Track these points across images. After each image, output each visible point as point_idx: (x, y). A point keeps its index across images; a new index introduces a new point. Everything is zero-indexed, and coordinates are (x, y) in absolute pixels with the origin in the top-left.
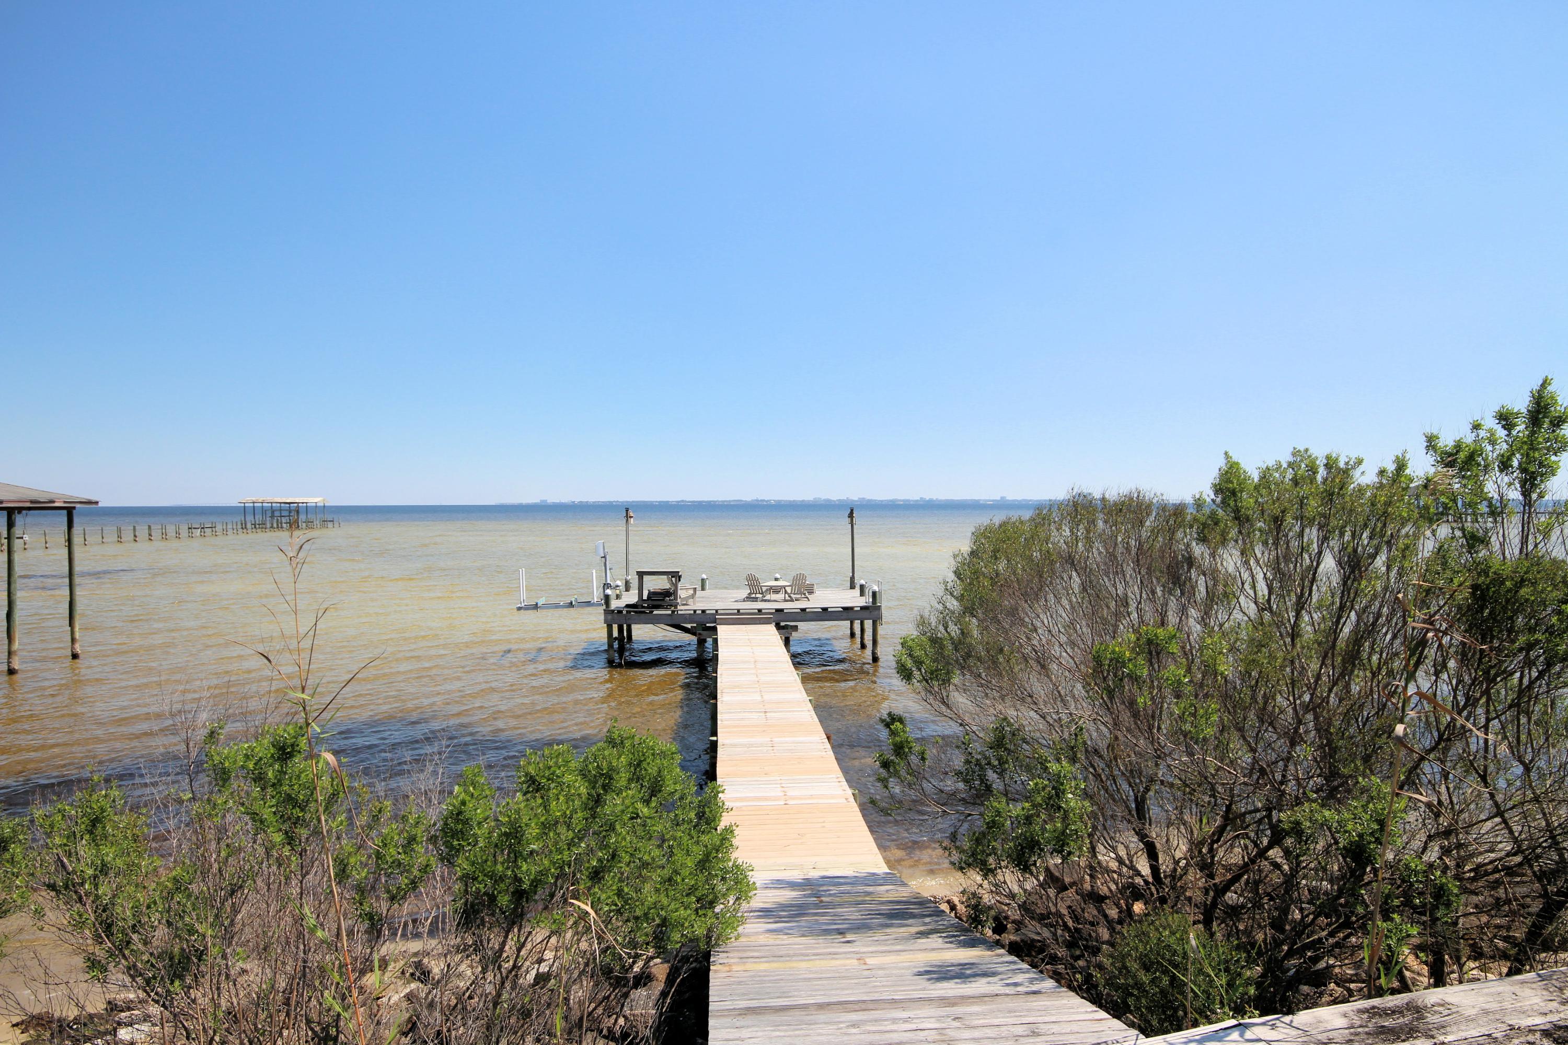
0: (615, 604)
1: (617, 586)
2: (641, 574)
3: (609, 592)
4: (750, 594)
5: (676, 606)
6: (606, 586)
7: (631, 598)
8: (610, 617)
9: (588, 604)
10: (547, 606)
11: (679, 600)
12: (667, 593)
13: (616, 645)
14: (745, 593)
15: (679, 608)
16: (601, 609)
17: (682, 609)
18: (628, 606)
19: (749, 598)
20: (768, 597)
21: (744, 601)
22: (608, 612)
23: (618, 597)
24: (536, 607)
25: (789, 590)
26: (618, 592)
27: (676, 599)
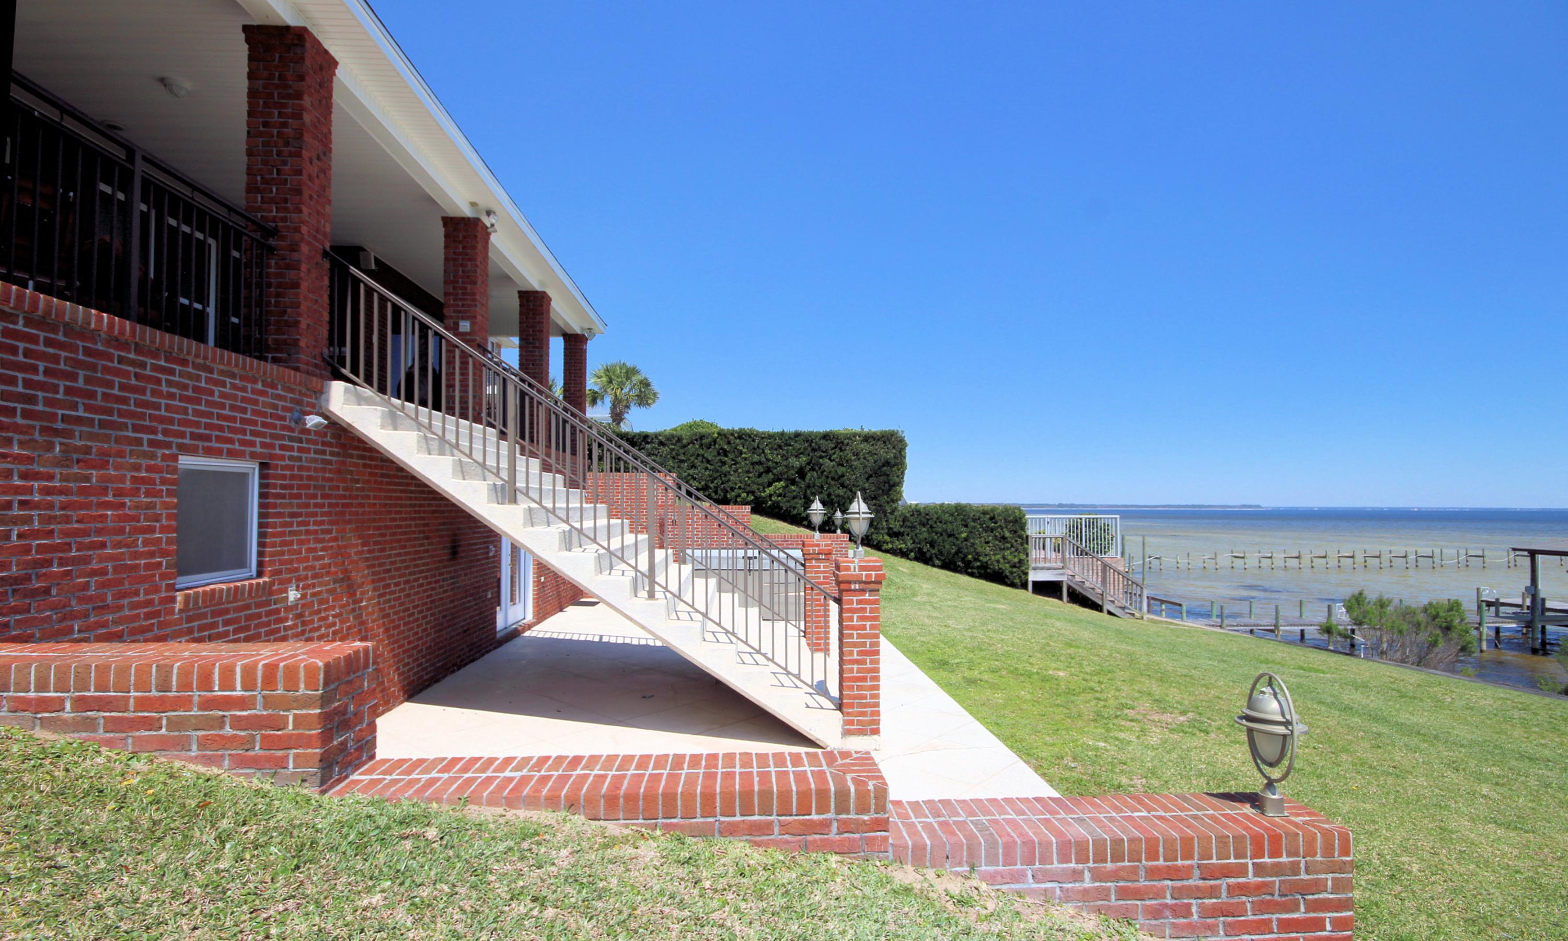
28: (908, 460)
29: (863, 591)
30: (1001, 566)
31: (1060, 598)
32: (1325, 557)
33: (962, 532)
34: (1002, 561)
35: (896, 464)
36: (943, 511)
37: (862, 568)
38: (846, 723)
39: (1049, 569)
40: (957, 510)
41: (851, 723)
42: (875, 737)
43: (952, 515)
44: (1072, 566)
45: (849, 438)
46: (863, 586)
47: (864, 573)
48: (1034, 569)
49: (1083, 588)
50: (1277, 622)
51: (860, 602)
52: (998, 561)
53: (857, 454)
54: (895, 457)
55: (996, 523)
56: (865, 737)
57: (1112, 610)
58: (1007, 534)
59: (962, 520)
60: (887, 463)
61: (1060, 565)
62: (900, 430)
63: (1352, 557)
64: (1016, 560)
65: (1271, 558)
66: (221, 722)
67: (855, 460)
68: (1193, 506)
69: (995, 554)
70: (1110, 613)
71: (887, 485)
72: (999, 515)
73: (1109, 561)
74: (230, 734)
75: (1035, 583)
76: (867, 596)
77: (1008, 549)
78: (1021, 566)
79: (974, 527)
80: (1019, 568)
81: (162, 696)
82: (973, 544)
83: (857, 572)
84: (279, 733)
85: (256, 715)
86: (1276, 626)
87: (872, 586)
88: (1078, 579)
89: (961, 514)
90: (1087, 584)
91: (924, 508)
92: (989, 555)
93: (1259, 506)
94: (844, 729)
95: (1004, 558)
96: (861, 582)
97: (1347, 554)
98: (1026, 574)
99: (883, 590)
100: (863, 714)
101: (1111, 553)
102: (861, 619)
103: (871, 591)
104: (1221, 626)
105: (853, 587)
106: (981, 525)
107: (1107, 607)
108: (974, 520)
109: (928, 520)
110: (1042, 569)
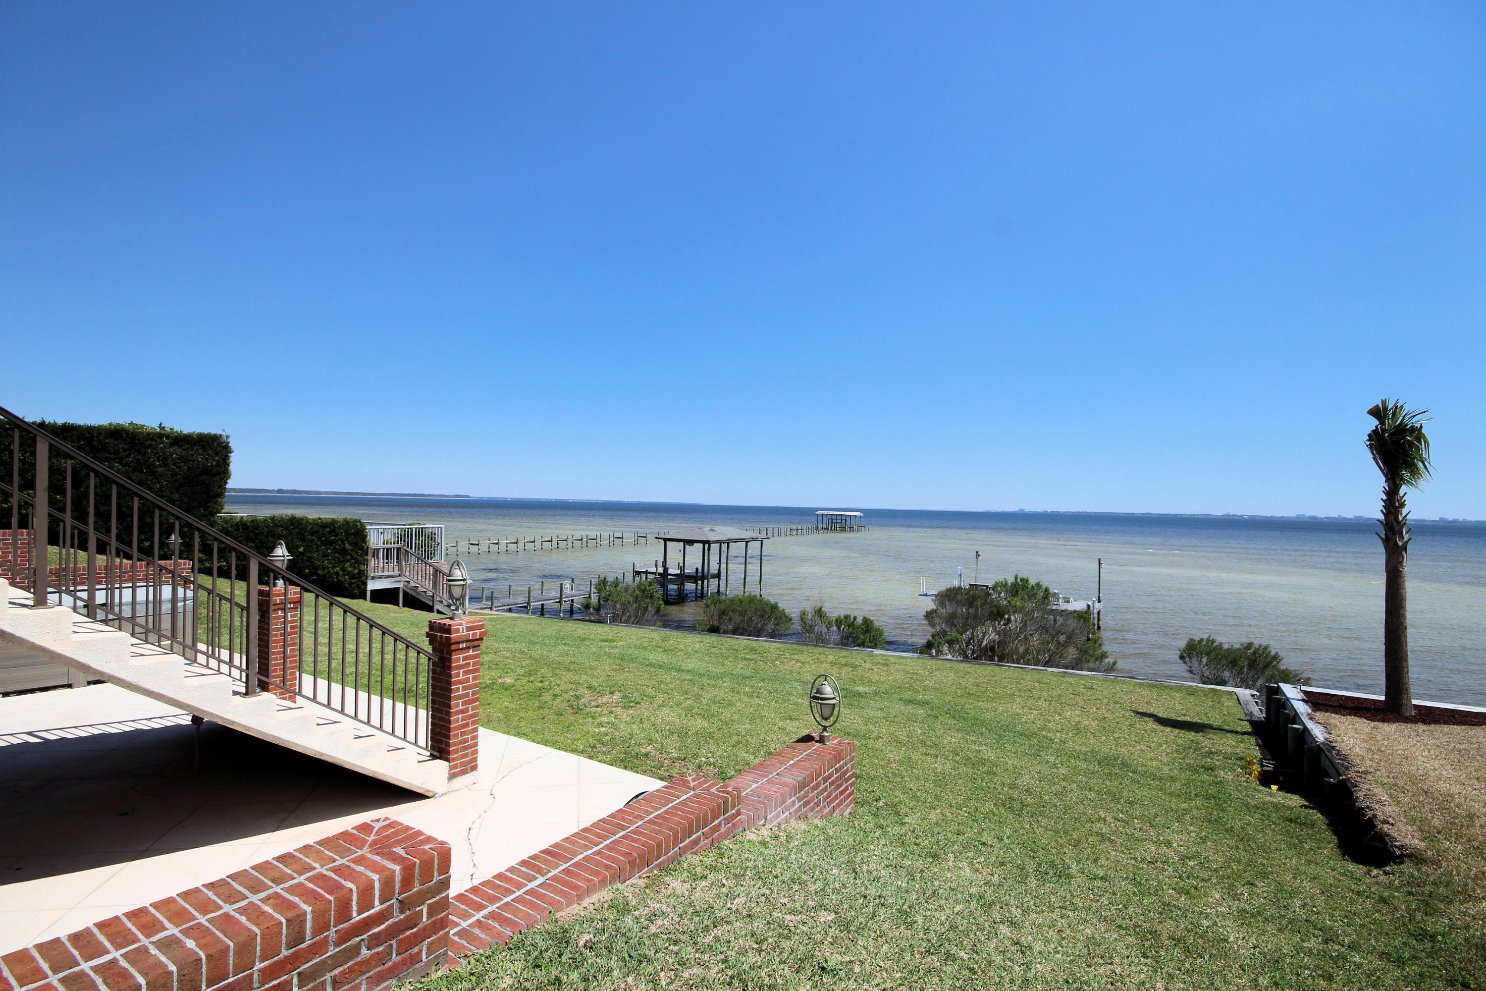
24: (927, 595)
28: (232, 468)
29: (468, 648)
30: (340, 578)
31: (397, 604)
32: (534, 542)
33: (299, 547)
34: (341, 573)
35: (219, 473)
36: (276, 525)
37: (469, 629)
38: (451, 768)
39: (387, 577)
40: (292, 524)
41: (455, 767)
42: (474, 772)
43: (286, 528)
44: (408, 574)
45: (153, 439)
46: (469, 644)
47: (471, 633)
48: (373, 578)
49: (416, 592)
50: (529, 600)
51: (465, 658)
52: (337, 574)
53: (164, 460)
54: (217, 465)
55: (336, 536)
56: (467, 775)
57: (441, 609)
58: (348, 547)
59: (299, 533)
60: (207, 471)
61: (397, 573)
62: (224, 434)
63: (551, 541)
64: (356, 571)
65: (497, 544)
66: (357, 949)
67: (160, 466)
68: (415, 495)
69: (333, 568)
70: (439, 612)
71: (205, 496)
72: (340, 528)
73: (438, 565)
74: (368, 956)
75: (373, 592)
76: (471, 652)
77: (348, 561)
78: (361, 578)
79: (312, 541)
80: (358, 578)
81: (295, 952)
82: (310, 558)
83: (465, 633)
84: (415, 930)
85: (396, 923)
86: (528, 603)
87: (476, 643)
88: (413, 584)
89: (297, 528)
90: (421, 589)
91: (253, 521)
92: (328, 568)
93: (468, 496)
94: (450, 774)
95: (343, 569)
96: (467, 641)
97: (546, 539)
98: (365, 584)
99: (484, 645)
100: (466, 756)
101: (437, 557)
102: (465, 673)
103: (474, 647)
104: (491, 609)
105: (461, 646)
106: (319, 539)
107: (438, 606)
108: (312, 533)
109: (257, 534)
110: (380, 577)
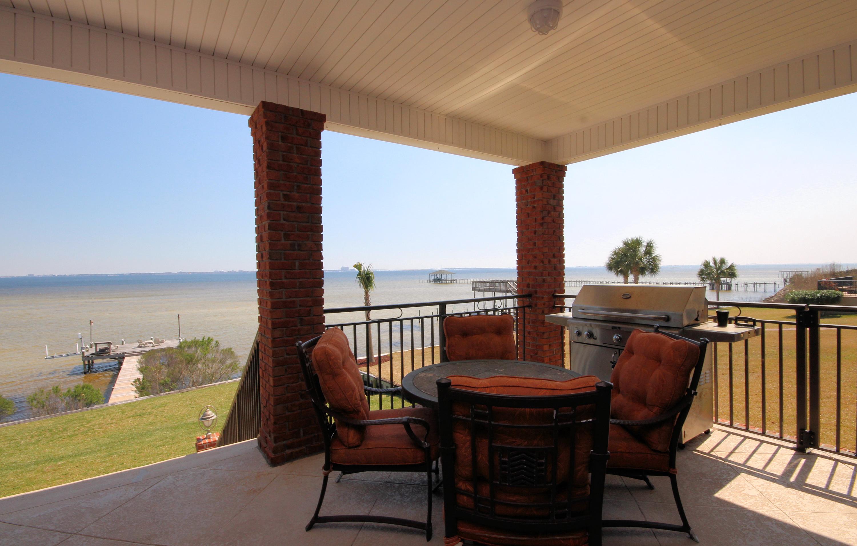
0: (86, 354)
1: (87, 347)
2: (96, 345)
3: (83, 351)
4: (139, 345)
5: (110, 353)
6: (83, 348)
7: (93, 351)
8: (84, 359)
9: (75, 354)
10: (57, 357)
11: (111, 351)
12: (106, 349)
13: (87, 366)
14: (137, 345)
15: (111, 353)
16: (82, 355)
17: (112, 353)
18: (92, 354)
19: (139, 347)
20: (146, 346)
21: (137, 348)
22: (83, 357)
23: (87, 351)
24: (53, 357)
25: (153, 343)
26: (87, 349)
27: (110, 350)
